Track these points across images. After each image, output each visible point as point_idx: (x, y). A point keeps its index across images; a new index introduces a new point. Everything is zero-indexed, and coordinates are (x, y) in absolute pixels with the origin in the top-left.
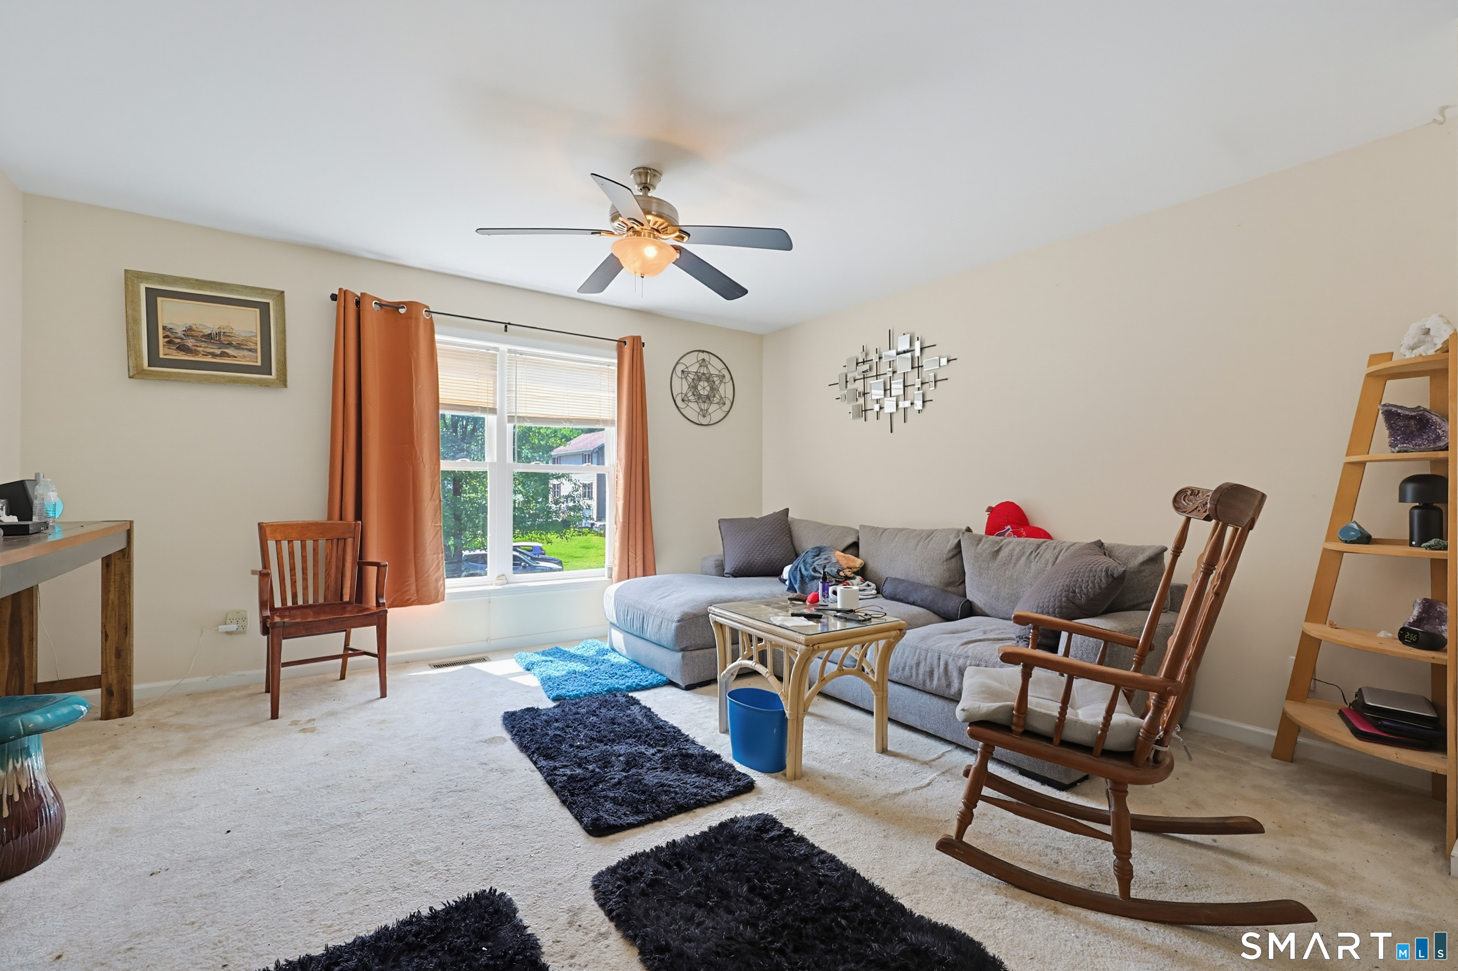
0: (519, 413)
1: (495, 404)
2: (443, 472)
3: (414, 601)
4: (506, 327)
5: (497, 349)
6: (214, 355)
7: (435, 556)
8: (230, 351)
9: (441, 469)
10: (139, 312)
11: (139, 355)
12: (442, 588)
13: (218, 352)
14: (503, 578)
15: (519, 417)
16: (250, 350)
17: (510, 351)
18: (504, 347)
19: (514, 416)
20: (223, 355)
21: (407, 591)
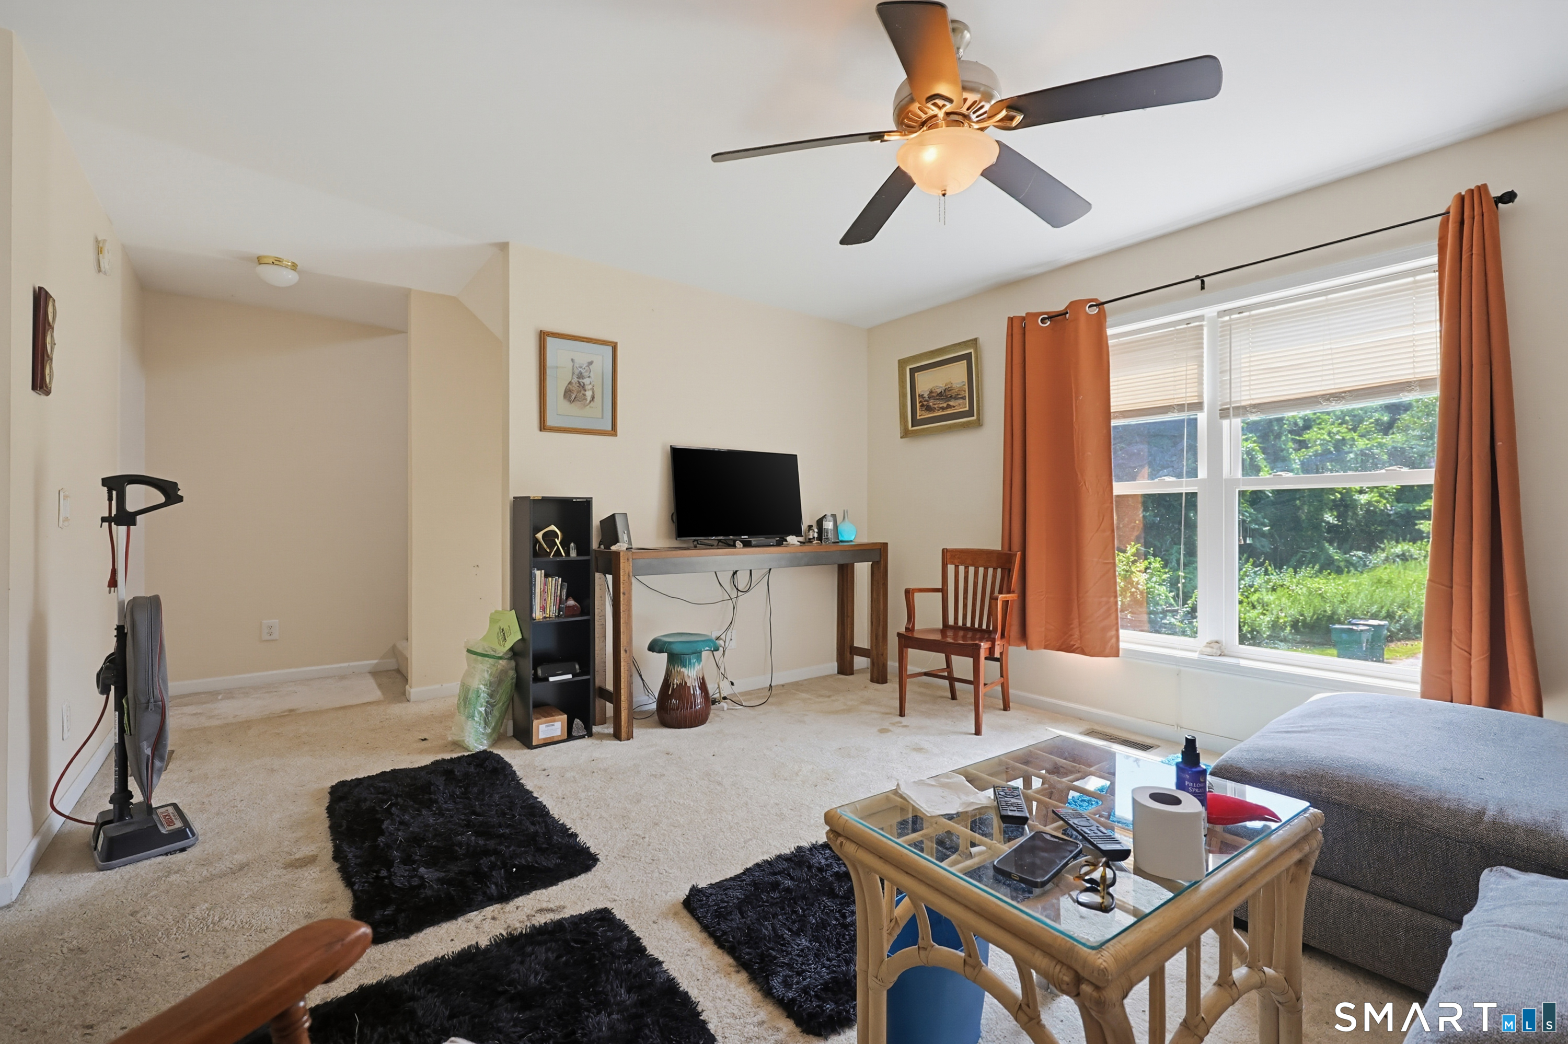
0: (1236, 402)
1: (1200, 396)
2: (1118, 496)
3: (1077, 648)
4: (1203, 282)
5: (1201, 318)
6: (943, 409)
7: (1104, 599)
8: (951, 403)
9: (1114, 494)
10: (906, 388)
11: (906, 421)
12: (1114, 640)
13: (945, 405)
14: (1217, 645)
15: (1236, 408)
16: (962, 398)
17: (1222, 313)
18: (1210, 311)
19: (1228, 409)
20: (949, 407)
21: (1071, 635)
